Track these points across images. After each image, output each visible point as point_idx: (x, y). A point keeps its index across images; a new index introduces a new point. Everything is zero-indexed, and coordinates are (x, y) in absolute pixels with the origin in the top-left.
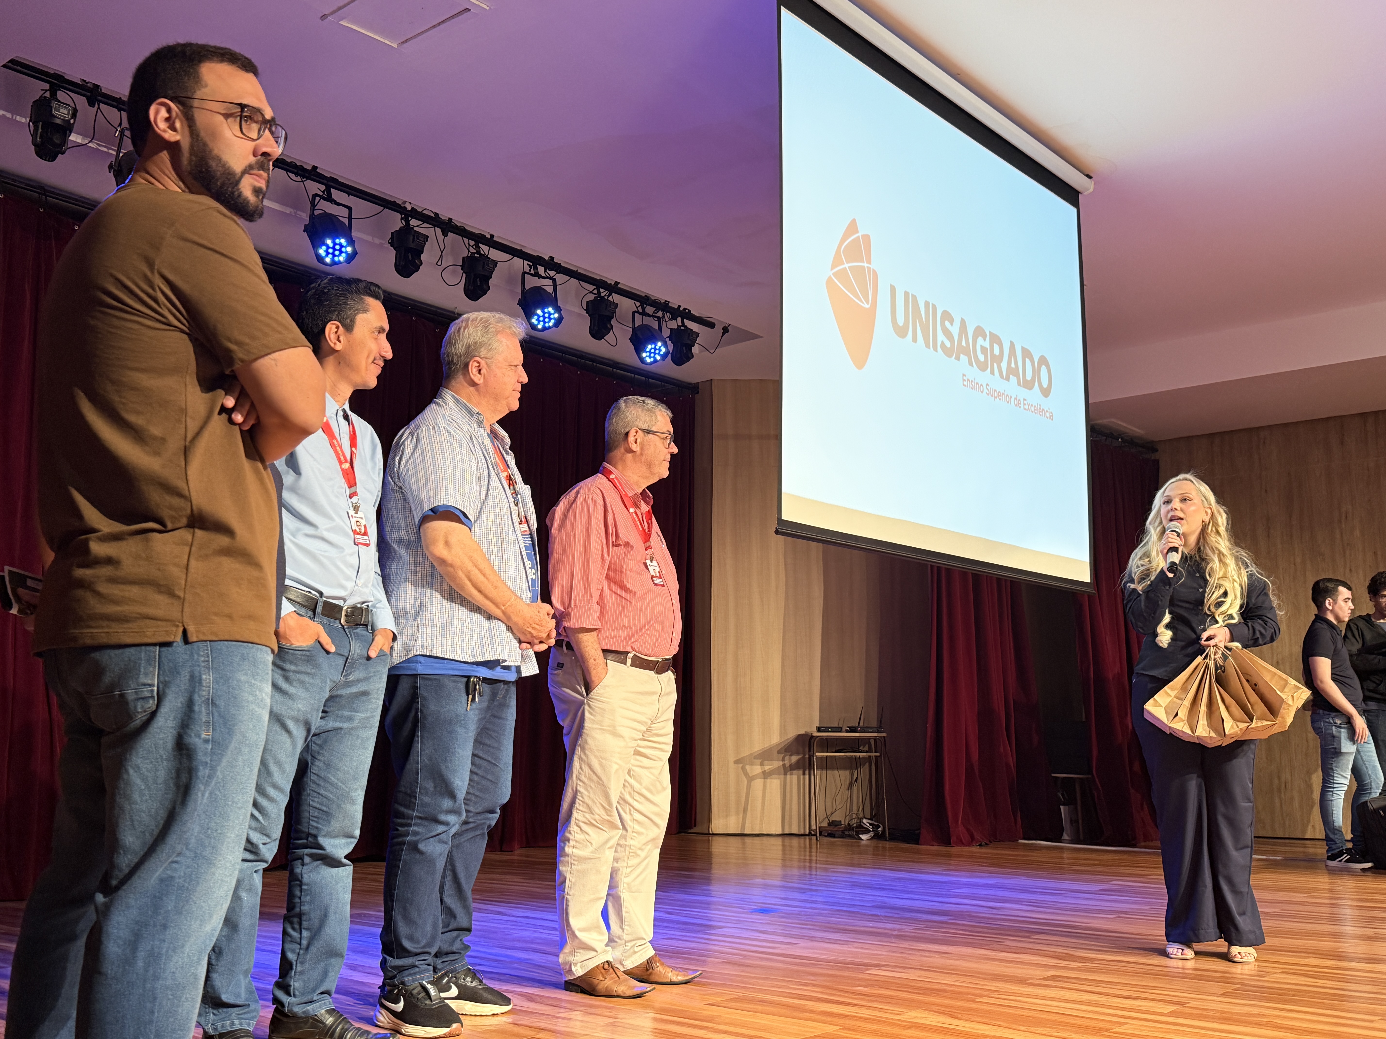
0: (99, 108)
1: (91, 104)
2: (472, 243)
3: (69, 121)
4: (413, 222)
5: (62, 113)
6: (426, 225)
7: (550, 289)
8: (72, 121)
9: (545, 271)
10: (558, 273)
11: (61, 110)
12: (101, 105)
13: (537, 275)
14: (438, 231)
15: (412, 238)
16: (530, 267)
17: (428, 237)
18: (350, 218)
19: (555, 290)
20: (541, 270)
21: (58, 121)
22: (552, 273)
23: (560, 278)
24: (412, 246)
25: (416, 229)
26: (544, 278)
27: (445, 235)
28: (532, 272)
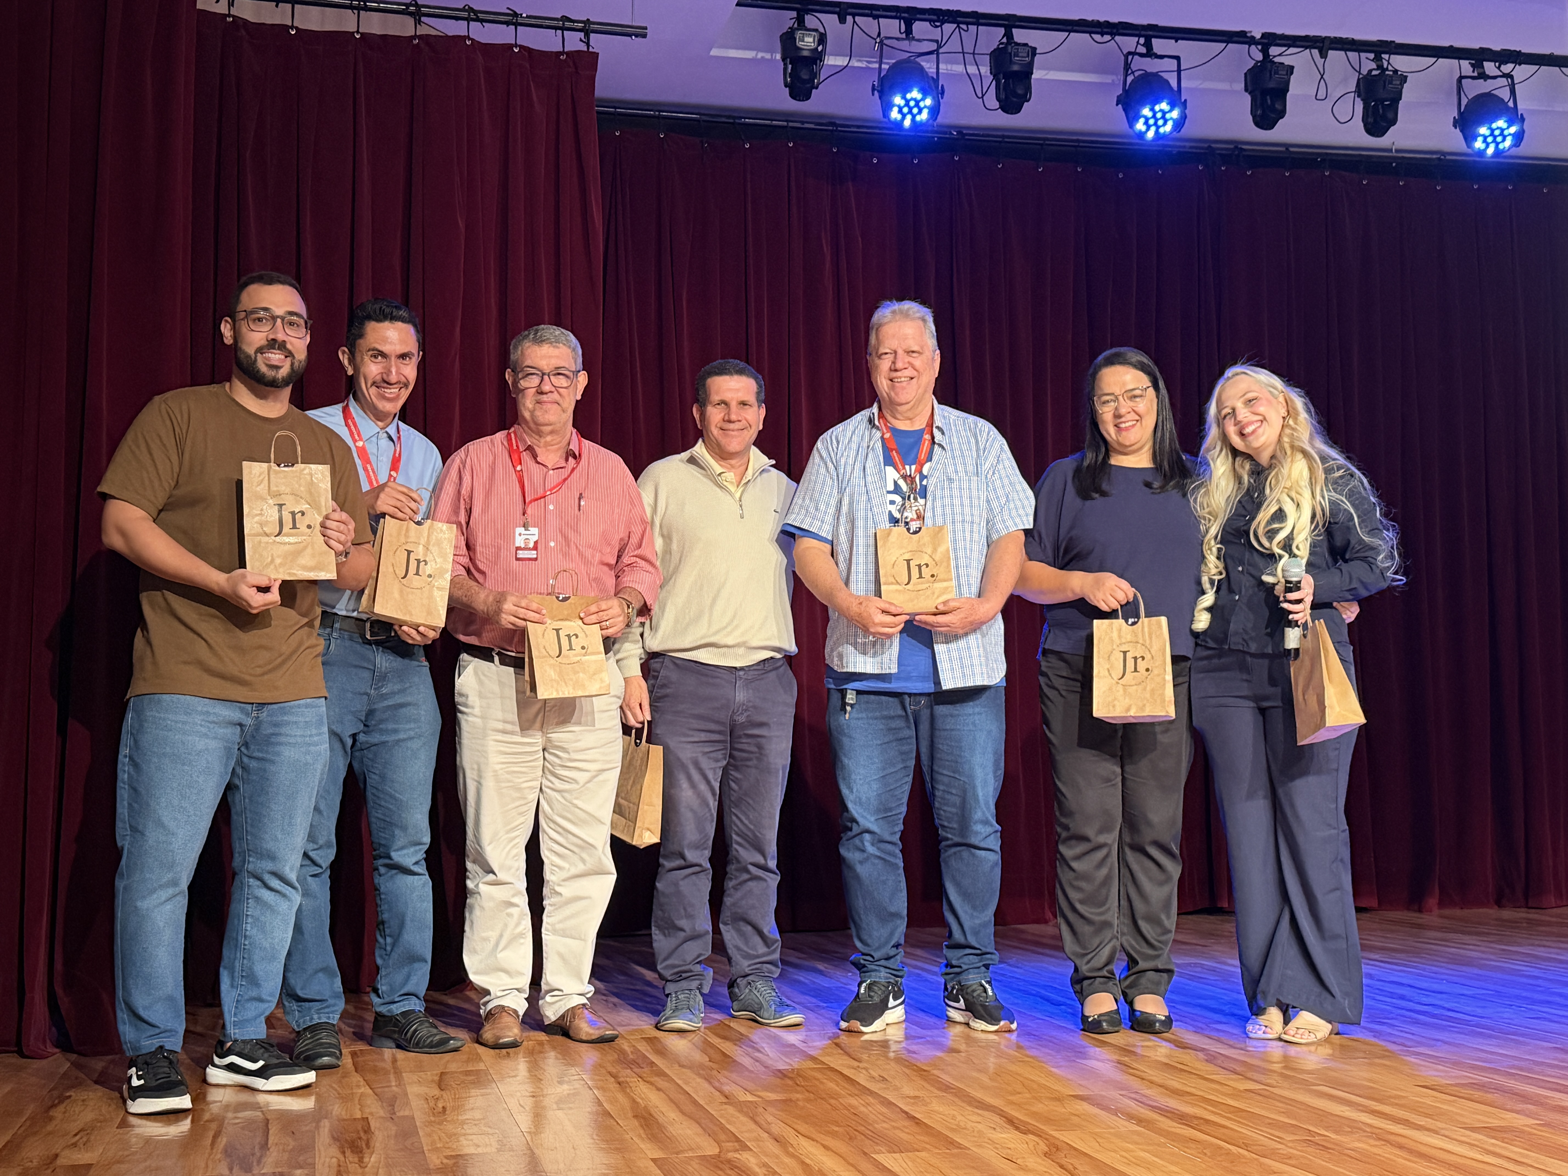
0: (854, 22)
1: (842, 20)
2: (1372, 56)
3: (817, 49)
4: (1274, 51)
5: (808, 42)
6: (1292, 50)
7: (1505, 94)
8: (820, 48)
9: (1499, 68)
10: (1520, 65)
11: (806, 39)
12: (857, 18)
13: (1483, 76)
14: (1315, 52)
15: (1268, 74)
16: (1472, 65)
17: (1292, 68)
18: (1179, 71)
19: (1513, 92)
20: (1490, 67)
21: (806, 53)
22: (1507, 68)
23: (1521, 72)
24: (1272, 85)
25: (1276, 60)
26: (1495, 77)
27: (1324, 55)
28: (1476, 74)
